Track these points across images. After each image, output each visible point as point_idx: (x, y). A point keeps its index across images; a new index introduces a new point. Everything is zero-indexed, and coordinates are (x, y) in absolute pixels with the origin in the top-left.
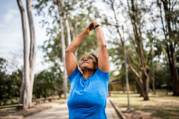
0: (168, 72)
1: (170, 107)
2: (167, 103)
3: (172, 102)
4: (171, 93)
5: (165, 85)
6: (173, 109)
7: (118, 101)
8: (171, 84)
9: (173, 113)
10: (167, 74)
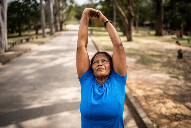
0: (152, 9)
1: (153, 50)
2: (149, 44)
3: (154, 43)
4: (153, 32)
5: (147, 22)
6: (155, 53)
7: (102, 41)
8: (154, 22)
9: (155, 59)
10: (151, 11)
